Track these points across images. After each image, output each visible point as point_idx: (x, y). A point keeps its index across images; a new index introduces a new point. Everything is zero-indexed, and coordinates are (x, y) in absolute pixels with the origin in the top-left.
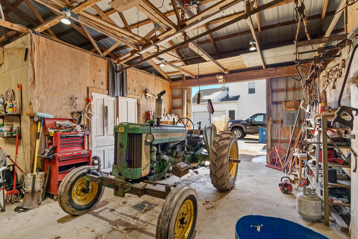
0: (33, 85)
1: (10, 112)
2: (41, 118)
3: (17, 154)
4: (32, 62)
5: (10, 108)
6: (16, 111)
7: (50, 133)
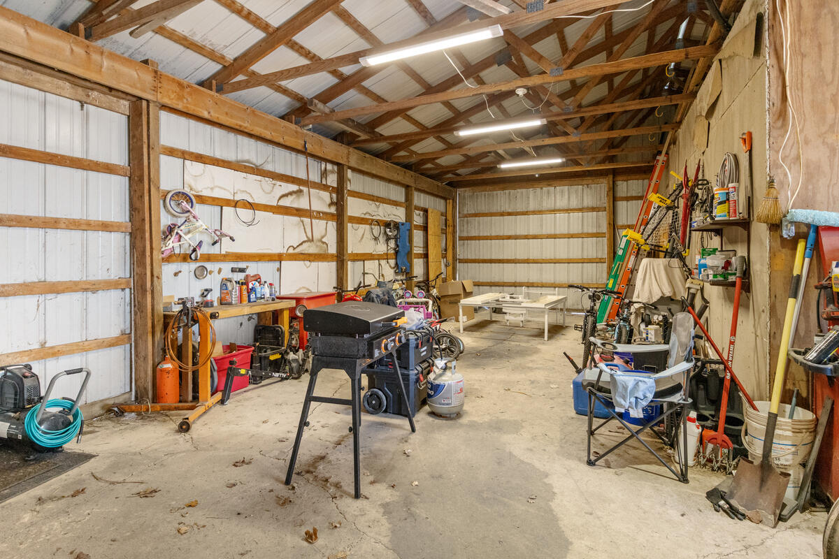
0: (779, 123)
1: (720, 216)
2: (808, 226)
3: (733, 332)
4: (776, 50)
5: (720, 203)
6: (735, 210)
7: (833, 282)
